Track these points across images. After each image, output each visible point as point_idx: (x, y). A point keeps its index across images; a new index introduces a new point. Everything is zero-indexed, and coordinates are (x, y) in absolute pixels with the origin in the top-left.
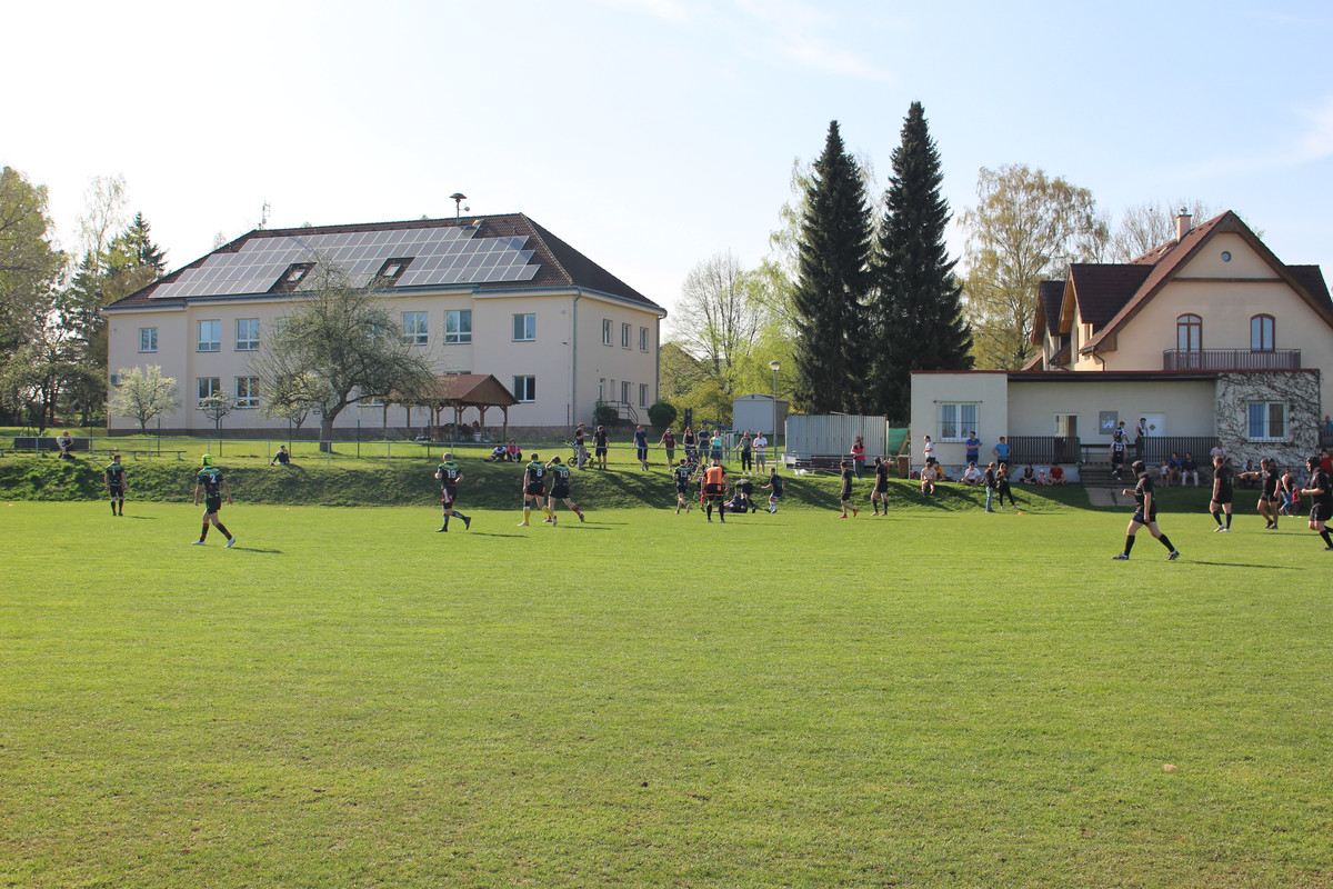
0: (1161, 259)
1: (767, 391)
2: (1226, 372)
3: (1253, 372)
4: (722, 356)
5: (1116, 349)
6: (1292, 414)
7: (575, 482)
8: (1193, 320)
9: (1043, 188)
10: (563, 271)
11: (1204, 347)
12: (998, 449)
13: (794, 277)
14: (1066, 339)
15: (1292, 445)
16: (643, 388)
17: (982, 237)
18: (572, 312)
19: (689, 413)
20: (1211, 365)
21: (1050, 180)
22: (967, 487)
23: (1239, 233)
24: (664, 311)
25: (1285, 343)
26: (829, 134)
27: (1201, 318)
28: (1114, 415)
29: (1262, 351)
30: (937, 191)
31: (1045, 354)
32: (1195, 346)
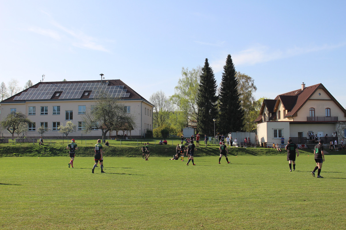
0: (298, 94)
5: (297, 116)
8: (313, 109)
10: (137, 95)
11: (315, 115)
16: (150, 126)
18: (141, 106)
23: (323, 89)
25: (333, 115)
26: (205, 61)
27: (314, 109)
29: (328, 117)
30: (235, 77)
32: (313, 115)
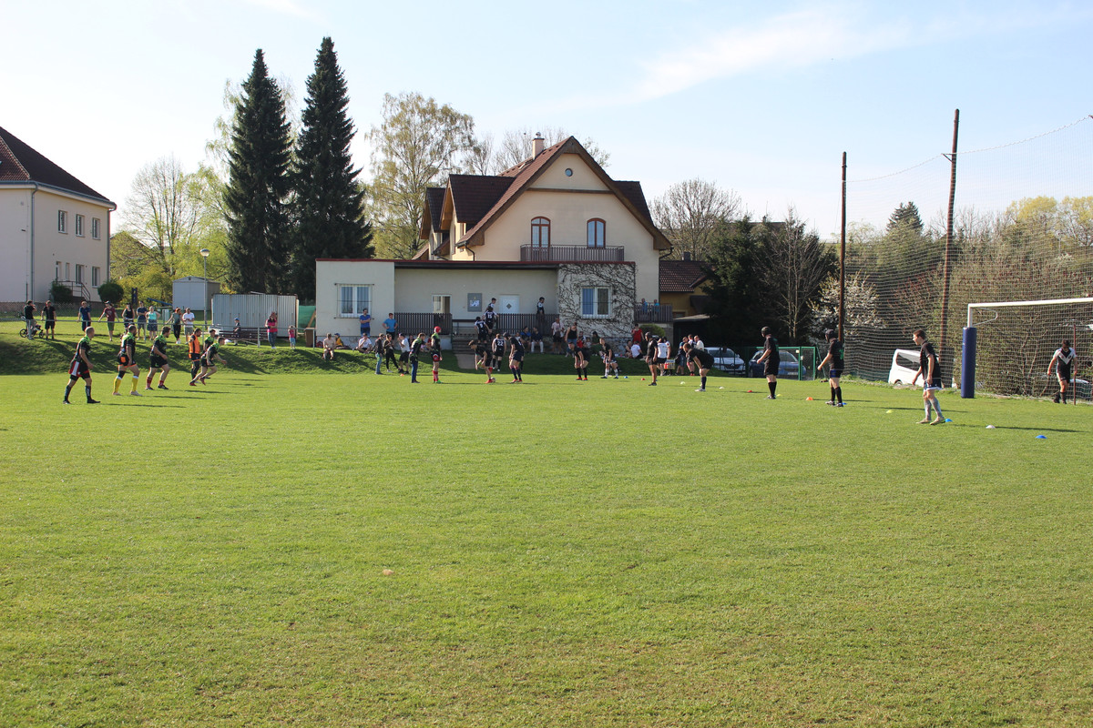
0: (520, 173)
1: (202, 273)
2: (566, 263)
3: (586, 263)
4: (166, 244)
5: (483, 244)
6: (615, 297)
7: (25, 350)
8: (544, 222)
9: (433, 112)
10: (22, 168)
11: (551, 243)
12: (386, 322)
13: (225, 178)
14: (446, 235)
15: (614, 321)
16: (95, 270)
17: (385, 151)
18: (30, 205)
19: (135, 292)
20: (556, 258)
21: (439, 107)
22: (361, 354)
23: (579, 154)
24: (114, 206)
25: (613, 241)
26: (255, 60)
27: (549, 221)
28: (479, 297)
29: (596, 247)
30: (344, 112)
31: (430, 246)
32: (545, 242)
